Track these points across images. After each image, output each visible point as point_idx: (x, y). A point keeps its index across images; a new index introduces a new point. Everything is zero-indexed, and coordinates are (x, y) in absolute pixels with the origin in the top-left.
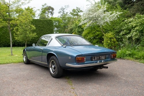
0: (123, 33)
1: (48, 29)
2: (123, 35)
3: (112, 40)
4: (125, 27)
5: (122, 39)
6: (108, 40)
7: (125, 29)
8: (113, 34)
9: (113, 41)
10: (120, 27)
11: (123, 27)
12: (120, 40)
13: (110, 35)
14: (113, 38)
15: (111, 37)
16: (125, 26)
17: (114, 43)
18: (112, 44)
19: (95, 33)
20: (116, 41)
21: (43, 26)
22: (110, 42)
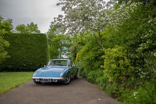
0: (143, 47)
1: (38, 47)
2: (145, 51)
3: (121, 62)
4: (149, 33)
5: (143, 59)
6: (113, 63)
7: (149, 38)
8: (123, 50)
9: (124, 65)
10: (138, 36)
11: (144, 35)
12: (138, 63)
13: (116, 53)
14: (123, 59)
15: (118, 57)
16: (148, 31)
17: (126, 69)
18: (121, 72)
19: (98, 51)
20: (129, 66)
21: (31, 42)
22: (115, 66)
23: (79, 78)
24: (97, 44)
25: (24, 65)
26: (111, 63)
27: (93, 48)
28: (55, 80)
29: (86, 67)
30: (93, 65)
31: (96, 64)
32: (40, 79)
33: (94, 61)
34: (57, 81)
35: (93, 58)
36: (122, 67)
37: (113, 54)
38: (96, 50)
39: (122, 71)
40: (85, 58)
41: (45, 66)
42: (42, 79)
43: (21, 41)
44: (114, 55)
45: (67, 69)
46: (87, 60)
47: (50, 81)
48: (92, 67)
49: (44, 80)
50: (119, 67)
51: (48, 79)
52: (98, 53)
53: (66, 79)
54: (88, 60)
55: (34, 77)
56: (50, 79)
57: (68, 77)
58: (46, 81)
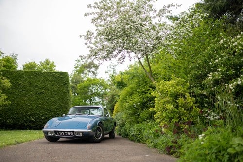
0: (214, 76)
1: (54, 91)
3: (181, 100)
4: (222, 57)
5: (214, 95)
6: (168, 102)
9: (185, 107)
10: (206, 62)
11: (215, 60)
12: (207, 102)
13: (173, 86)
14: (184, 97)
16: (219, 54)
17: (188, 112)
18: (180, 117)
19: (146, 93)
20: (192, 107)
21: (43, 84)
22: (172, 106)
23: (117, 138)
24: (144, 84)
25: (32, 119)
26: (165, 102)
27: (139, 88)
28: (78, 133)
29: (128, 118)
30: (139, 115)
31: (144, 114)
32: (55, 132)
33: (140, 109)
34: (81, 136)
35: (138, 104)
36: (183, 109)
37: (168, 88)
38: (143, 92)
39: (183, 115)
40: (127, 104)
41: (64, 115)
42: (59, 132)
43: (29, 82)
44: (170, 89)
45: (98, 119)
46: (130, 107)
47: (71, 135)
48: (138, 118)
49: (61, 133)
50: (177, 109)
51: (68, 132)
52: (147, 97)
53: (96, 134)
54: (132, 107)
55: (47, 128)
56: (70, 132)
57: (100, 131)
58: (65, 134)
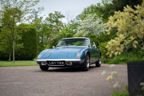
28: (69, 62)
41: (54, 47)
47: (62, 64)
49: (53, 63)
58: (57, 64)
